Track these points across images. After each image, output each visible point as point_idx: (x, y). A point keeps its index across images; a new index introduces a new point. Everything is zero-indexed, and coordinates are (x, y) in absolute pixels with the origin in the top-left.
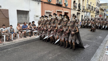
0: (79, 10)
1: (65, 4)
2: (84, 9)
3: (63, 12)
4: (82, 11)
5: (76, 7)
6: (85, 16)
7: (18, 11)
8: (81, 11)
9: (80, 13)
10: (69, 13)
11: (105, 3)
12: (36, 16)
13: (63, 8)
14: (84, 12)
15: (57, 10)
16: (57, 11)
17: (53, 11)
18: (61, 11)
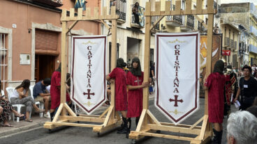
0: (136, 30)
9: (140, 41)
11: (242, 4)
16: (37, 30)
17: (15, 26)
18: (52, 29)
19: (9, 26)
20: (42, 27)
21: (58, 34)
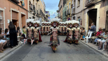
10: (26, 16)
14: (38, 17)
15: (12, 9)
17: (5, 8)
18: (17, 11)
19: (4, 8)
20: (14, 10)
21: (17, 13)
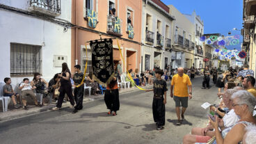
0: (159, 48)
1: (128, 33)
2: (169, 46)
3: (122, 51)
4: (166, 50)
5: (152, 41)
6: (172, 60)
7: (12, 44)
8: (164, 48)
9: (160, 53)
12: (59, 58)
13: (123, 41)
